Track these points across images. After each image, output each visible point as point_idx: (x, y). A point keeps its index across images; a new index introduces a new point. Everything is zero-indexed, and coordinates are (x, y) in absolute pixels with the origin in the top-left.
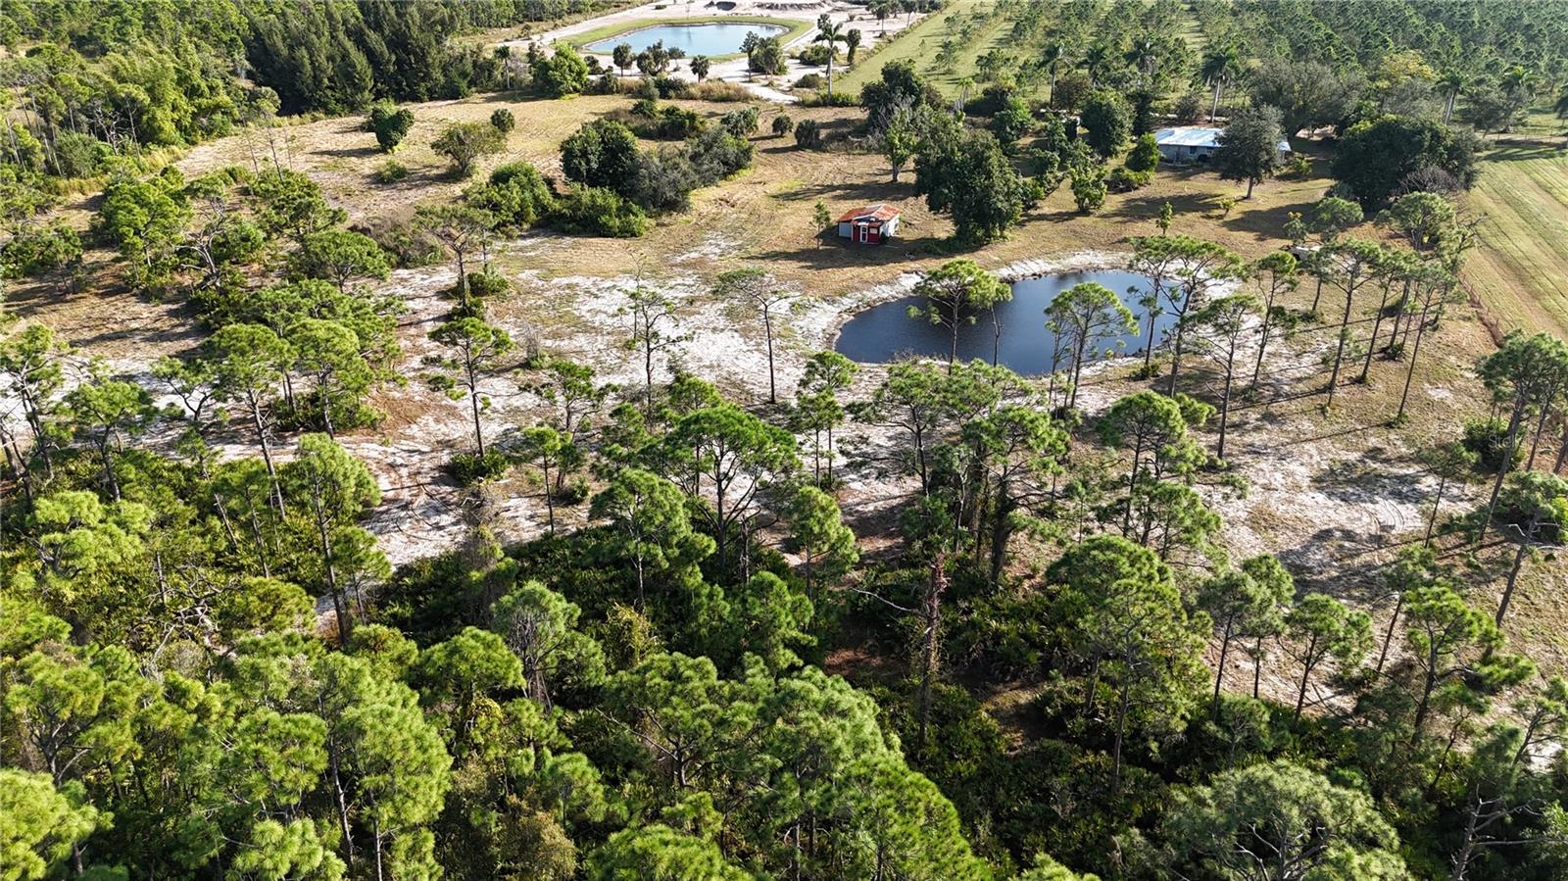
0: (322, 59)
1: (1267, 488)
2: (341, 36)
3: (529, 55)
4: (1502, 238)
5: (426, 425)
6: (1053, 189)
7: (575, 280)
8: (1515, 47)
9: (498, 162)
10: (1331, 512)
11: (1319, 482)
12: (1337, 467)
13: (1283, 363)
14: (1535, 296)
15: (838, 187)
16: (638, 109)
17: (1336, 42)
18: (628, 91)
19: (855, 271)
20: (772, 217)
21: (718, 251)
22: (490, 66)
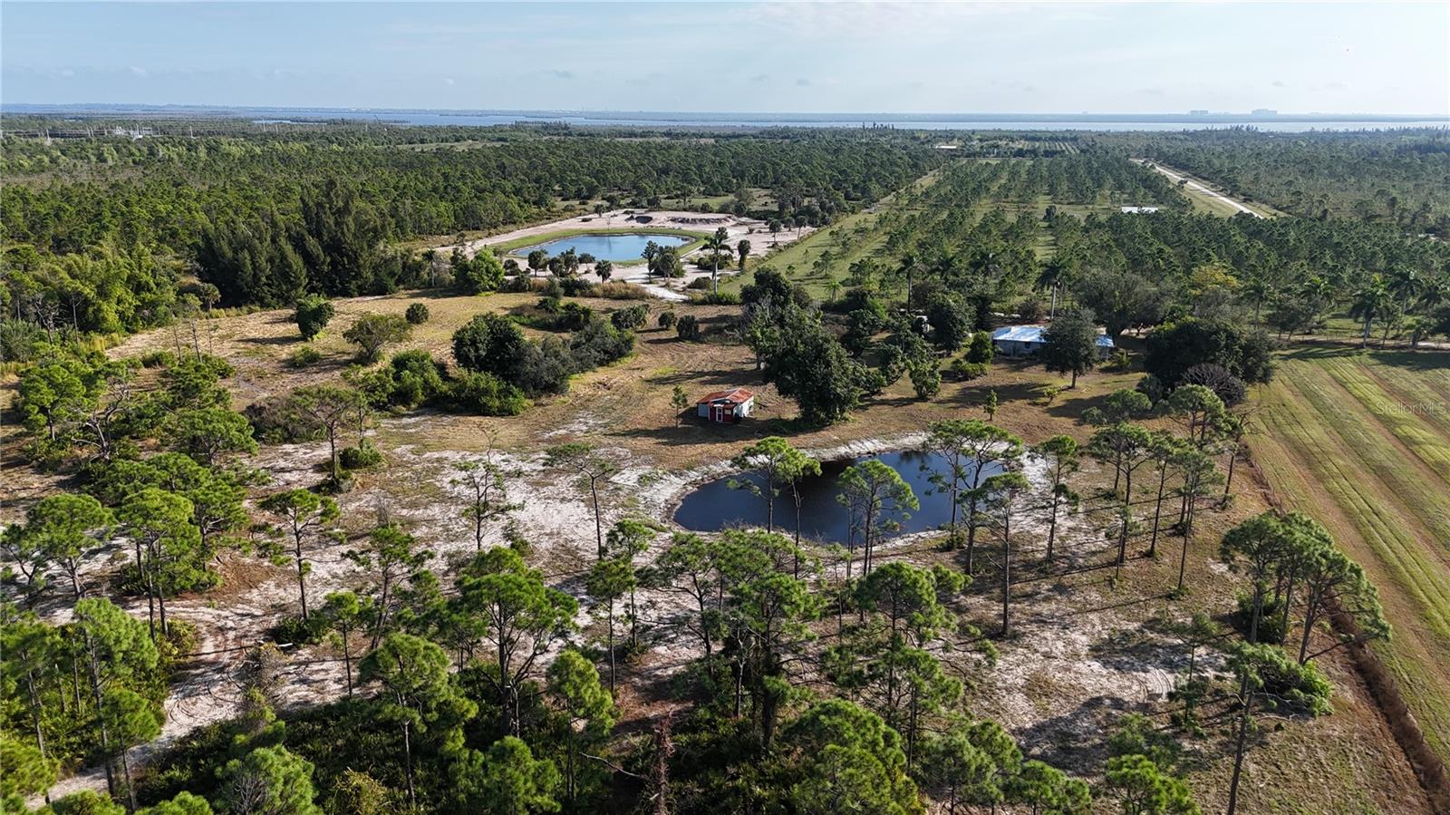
0: (262, 261)
1: (1048, 656)
2: (283, 241)
3: (452, 258)
4: (1296, 426)
5: (266, 589)
6: (897, 378)
7: (445, 454)
8: (1324, 261)
9: (402, 349)
10: (1104, 680)
11: (1096, 651)
12: (1116, 637)
13: (1081, 537)
14: (1321, 479)
15: (708, 374)
16: (542, 305)
17: (1165, 256)
18: (539, 289)
19: (706, 447)
20: (642, 399)
21: (585, 428)
22: (418, 267)
